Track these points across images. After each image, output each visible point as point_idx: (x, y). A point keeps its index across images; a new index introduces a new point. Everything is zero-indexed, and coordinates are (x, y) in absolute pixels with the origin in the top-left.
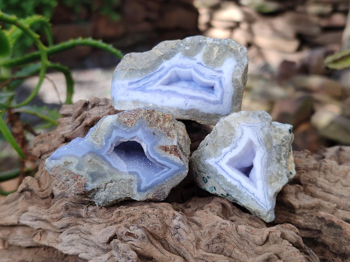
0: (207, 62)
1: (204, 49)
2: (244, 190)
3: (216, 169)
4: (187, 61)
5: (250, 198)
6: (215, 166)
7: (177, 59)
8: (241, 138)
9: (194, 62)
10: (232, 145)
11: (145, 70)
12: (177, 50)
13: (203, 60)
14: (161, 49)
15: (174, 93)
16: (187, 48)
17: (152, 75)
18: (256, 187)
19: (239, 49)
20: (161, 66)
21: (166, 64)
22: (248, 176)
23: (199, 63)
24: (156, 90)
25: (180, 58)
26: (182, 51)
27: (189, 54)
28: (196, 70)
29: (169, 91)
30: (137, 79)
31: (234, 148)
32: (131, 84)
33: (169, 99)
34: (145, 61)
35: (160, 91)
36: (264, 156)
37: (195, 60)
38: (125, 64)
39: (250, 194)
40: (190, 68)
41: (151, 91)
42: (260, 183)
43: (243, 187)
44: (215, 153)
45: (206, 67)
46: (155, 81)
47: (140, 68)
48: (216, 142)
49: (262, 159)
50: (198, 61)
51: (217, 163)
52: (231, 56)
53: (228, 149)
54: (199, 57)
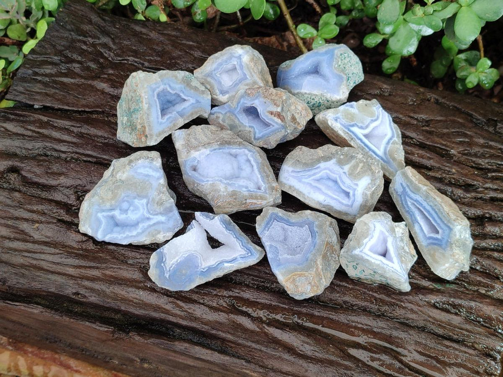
0: (350, 174)
1: (353, 162)
2: (385, 266)
3: (362, 256)
4: (337, 168)
5: (391, 271)
6: (361, 254)
7: (331, 164)
8: (374, 230)
9: (341, 171)
10: (370, 237)
11: (306, 164)
12: (334, 156)
13: (348, 171)
14: (324, 151)
15: (319, 189)
16: (342, 157)
17: (309, 170)
18: (393, 262)
19: (377, 171)
20: (318, 166)
21: (323, 165)
22: (385, 257)
23: (344, 173)
24: (308, 183)
25: (334, 163)
26: (337, 158)
27: (341, 163)
28: (340, 177)
29: (316, 187)
30: (298, 170)
31: (372, 238)
32: (293, 171)
33: (314, 193)
34: (309, 157)
35: (311, 185)
36: (393, 241)
37: (343, 169)
38: (295, 155)
39: (390, 268)
40: (337, 174)
41: (304, 183)
42: (395, 259)
43: (384, 264)
44: (358, 245)
45: (348, 178)
46: (310, 176)
47: (304, 161)
48: (357, 237)
49: (392, 243)
50: (344, 171)
51: (361, 251)
52: (369, 175)
53: (367, 239)
54: (347, 168)
